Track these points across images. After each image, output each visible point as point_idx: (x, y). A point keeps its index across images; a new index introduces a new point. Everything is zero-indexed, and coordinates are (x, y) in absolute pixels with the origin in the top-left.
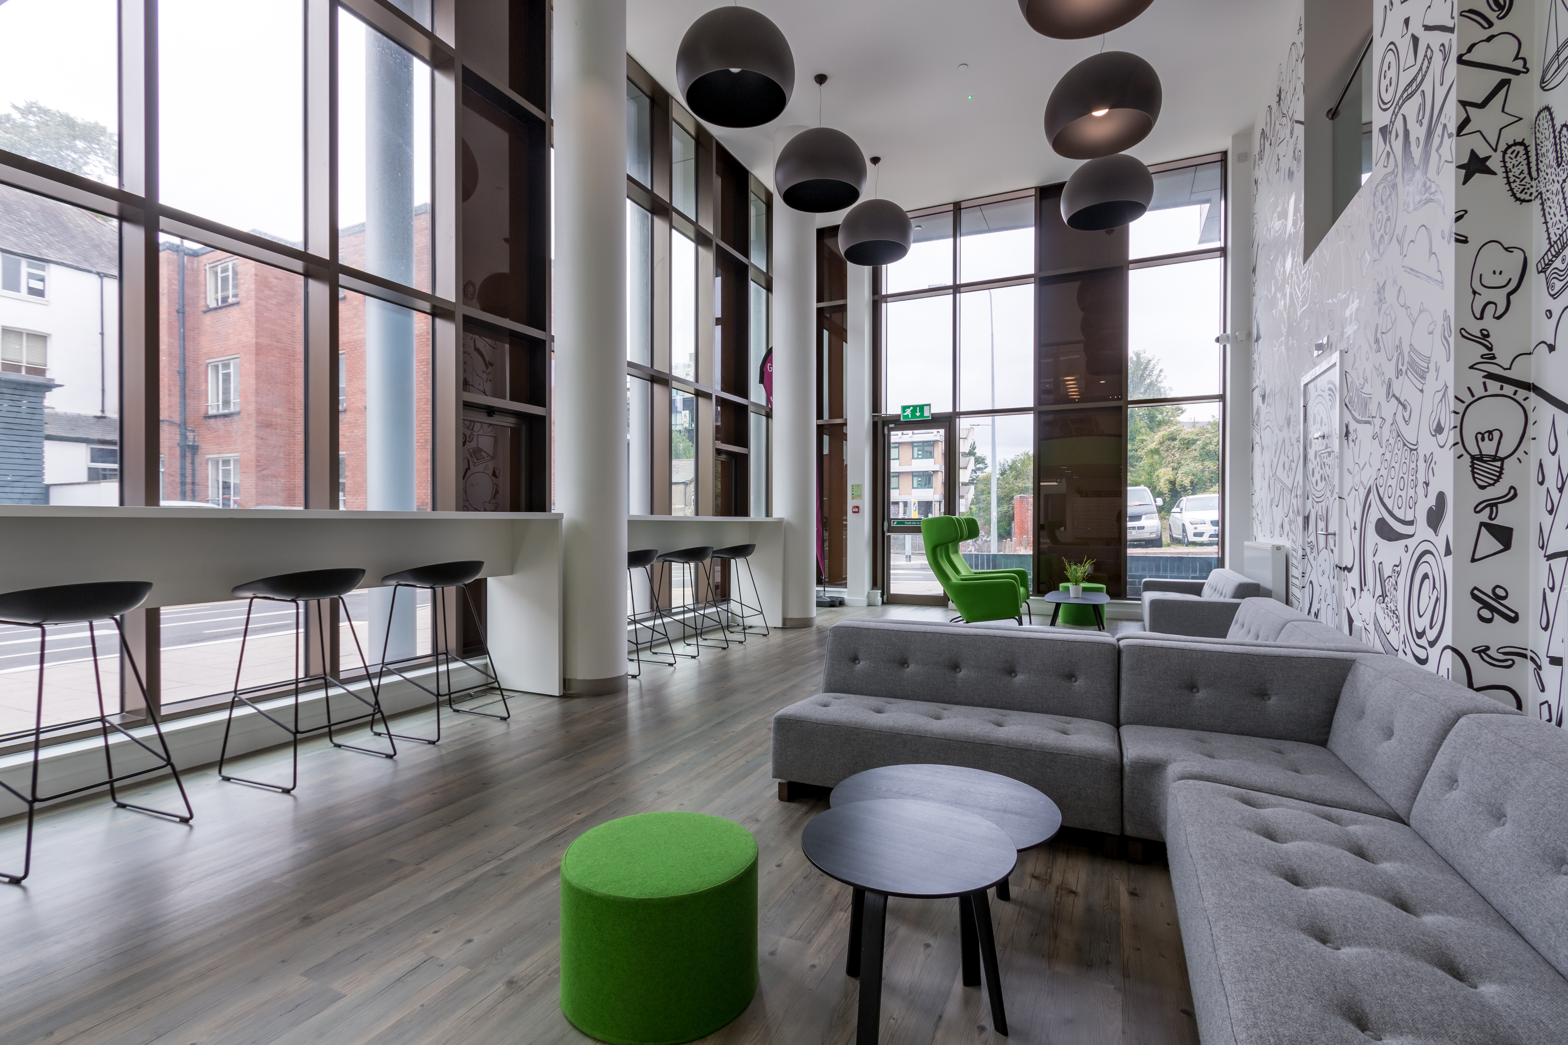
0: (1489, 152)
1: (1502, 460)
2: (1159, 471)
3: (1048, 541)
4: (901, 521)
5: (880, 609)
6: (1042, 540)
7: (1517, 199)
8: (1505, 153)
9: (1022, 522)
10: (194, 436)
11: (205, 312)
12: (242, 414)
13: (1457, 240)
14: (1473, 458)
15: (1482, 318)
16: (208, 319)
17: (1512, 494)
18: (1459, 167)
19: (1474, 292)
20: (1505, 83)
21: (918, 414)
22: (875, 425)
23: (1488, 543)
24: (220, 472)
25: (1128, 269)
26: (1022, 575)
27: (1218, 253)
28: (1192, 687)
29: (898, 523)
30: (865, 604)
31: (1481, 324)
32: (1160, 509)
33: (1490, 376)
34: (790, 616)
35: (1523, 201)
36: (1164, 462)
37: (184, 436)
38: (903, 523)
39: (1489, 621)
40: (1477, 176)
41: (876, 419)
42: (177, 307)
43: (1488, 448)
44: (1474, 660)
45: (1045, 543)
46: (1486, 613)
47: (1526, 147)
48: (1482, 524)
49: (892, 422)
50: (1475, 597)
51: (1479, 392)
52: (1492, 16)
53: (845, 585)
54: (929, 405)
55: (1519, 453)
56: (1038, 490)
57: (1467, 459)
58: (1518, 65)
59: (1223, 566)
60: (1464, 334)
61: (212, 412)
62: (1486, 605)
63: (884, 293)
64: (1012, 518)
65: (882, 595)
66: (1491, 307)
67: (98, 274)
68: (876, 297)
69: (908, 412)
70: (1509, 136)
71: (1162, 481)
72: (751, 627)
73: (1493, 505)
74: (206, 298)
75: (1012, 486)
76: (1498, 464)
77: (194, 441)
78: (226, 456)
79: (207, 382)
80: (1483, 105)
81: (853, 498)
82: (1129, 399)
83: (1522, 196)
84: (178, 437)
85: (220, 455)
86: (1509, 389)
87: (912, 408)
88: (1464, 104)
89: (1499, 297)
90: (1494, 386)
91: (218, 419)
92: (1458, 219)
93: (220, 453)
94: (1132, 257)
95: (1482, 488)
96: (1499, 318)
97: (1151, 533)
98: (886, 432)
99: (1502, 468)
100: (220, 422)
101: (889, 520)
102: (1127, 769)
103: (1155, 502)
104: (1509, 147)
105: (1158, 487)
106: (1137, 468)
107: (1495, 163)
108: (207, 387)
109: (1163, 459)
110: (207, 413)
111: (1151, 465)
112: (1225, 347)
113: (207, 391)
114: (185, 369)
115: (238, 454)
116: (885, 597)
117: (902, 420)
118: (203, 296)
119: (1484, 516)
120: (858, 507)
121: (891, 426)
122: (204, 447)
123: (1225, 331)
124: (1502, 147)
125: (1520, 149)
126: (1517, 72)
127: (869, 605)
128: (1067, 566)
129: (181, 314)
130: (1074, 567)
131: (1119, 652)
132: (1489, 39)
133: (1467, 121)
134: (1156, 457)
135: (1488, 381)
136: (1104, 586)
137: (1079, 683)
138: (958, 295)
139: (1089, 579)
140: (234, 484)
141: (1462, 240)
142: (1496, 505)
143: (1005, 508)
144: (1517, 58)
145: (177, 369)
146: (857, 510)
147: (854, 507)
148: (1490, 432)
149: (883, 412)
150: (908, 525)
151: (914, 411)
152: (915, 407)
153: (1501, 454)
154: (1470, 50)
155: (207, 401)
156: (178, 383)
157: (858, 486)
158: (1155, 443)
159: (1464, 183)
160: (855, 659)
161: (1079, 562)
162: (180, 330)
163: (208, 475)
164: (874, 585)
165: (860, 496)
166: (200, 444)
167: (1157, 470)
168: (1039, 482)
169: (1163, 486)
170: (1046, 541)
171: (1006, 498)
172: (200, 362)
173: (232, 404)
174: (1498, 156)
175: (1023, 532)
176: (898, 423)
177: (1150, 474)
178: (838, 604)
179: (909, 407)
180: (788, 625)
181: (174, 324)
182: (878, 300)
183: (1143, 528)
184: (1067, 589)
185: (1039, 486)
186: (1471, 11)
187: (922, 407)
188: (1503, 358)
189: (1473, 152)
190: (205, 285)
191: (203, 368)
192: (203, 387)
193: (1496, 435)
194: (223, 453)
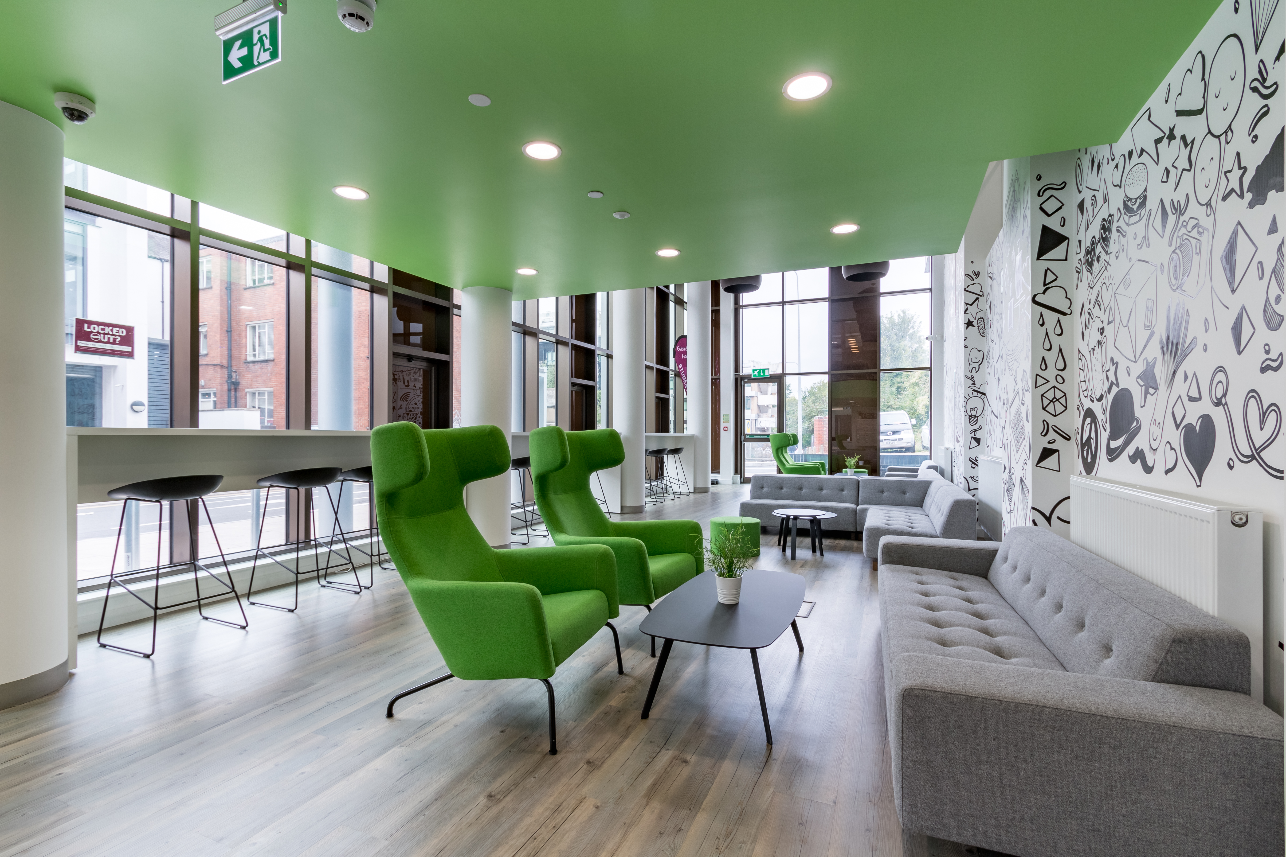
0: (973, 320)
1: (977, 417)
2: (919, 398)
3: (838, 448)
4: (752, 435)
5: (740, 485)
6: (833, 448)
7: (981, 335)
8: (978, 320)
9: (820, 436)
10: (236, 375)
11: (245, 289)
12: (275, 361)
13: (965, 347)
14: (969, 416)
15: (972, 372)
16: (247, 294)
17: (980, 428)
18: (965, 324)
19: (970, 364)
20: (977, 299)
21: (762, 374)
22: (736, 380)
23: (974, 443)
24: (257, 401)
25: (880, 296)
26: (823, 464)
27: (929, 291)
28: (882, 492)
29: (750, 436)
30: (731, 483)
31: (972, 374)
32: (913, 426)
33: (974, 390)
34: (698, 486)
35: (983, 336)
36: (922, 392)
37: (230, 376)
38: (753, 436)
39: (974, 468)
40: (970, 327)
41: (737, 377)
42: (226, 285)
43: (974, 413)
44: (970, 480)
45: (835, 450)
46: (973, 466)
47: (984, 319)
48: (972, 437)
49: (746, 378)
50: (970, 460)
51: (971, 395)
52: (974, 277)
53: (719, 473)
54: (768, 369)
55: (982, 415)
56: (831, 412)
57: (968, 416)
58: (981, 294)
59: (931, 459)
60: (967, 377)
61: (250, 358)
62: (973, 463)
63: (741, 304)
64: (812, 432)
65: (741, 479)
66: (974, 369)
67: (160, 259)
68: (737, 306)
69: (756, 373)
70: (979, 316)
71: (921, 405)
72: (676, 492)
73: (975, 431)
74: (246, 279)
75: (811, 408)
76: (976, 418)
77: (236, 379)
78: (261, 389)
79: (246, 338)
80: (971, 305)
81: (724, 422)
82: (881, 368)
83: (983, 335)
84: (226, 376)
85: (257, 389)
86: (979, 395)
87: (758, 371)
88: (966, 304)
89: (977, 365)
90: (975, 393)
91: (256, 364)
92: (965, 340)
93: (257, 388)
94: (882, 291)
95: (972, 426)
96: (976, 372)
97: (908, 443)
98: (743, 384)
99: (977, 419)
100: (257, 366)
101: (745, 435)
102: (858, 511)
103: (911, 421)
104: (979, 319)
105: (918, 410)
106: (903, 396)
107: (974, 323)
108: (246, 341)
109: (921, 390)
110: (246, 360)
111: (913, 394)
112: (931, 342)
113: (246, 344)
114: (231, 328)
115: (272, 389)
116: (742, 479)
117: (752, 377)
118: (244, 277)
119: (972, 435)
120: (727, 427)
121: (745, 380)
122: (243, 382)
123: (931, 334)
124: (977, 319)
125: (982, 320)
126: (981, 296)
127: (733, 484)
128: (846, 459)
129: (229, 290)
130: (849, 459)
131: (859, 482)
132: (973, 284)
133: (967, 310)
134: (917, 388)
135: (974, 392)
136: (867, 470)
137: (845, 493)
138: (785, 306)
139: (858, 467)
140: (268, 409)
141: (966, 347)
142: (976, 431)
143: (807, 424)
144: (981, 291)
145: (226, 329)
146: (726, 429)
147: (724, 427)
148: (974, 408)
149: (741, 373)
150: (756, 437)
151: (759, 372)
152: (760, 370)
153: (977, 415)
154: (968, 287)
155: (246, 351)
156: (226, 339)
157: (727, 415)
158: (915, 378)
159: (967, 329)
160: (762, 488)
161: (852, 456)
162: (228, 302)
163: (246, 402)
164: (736, 472)
165: (728, 421)
166: (240, 380)
167: (917, 397)
168: (831, 408)
169: (921, 410)
170: (836, 448)
171: (809, 417)
172: (241, 324)
173: (266, 354)
174: (976, 321)
175: (820, 441)
176: (750, 379)
177: (912, 400)
178: (715, 483)
179: (756, 370)
180: (697, 491)
181: (224, 297)
182: (737, 308)
183: (902, 439)
184: (846, 472)
185: (831, 410)
186: (968, 275)
187: (764, 370)
188: (978, 385)
189: (969, 319)
190: (246, 270)
191: (243, 328)
192: (244, 341)
193: (976, 409)
194: (260, 388)
